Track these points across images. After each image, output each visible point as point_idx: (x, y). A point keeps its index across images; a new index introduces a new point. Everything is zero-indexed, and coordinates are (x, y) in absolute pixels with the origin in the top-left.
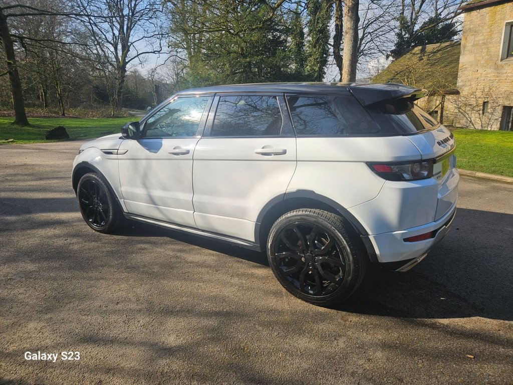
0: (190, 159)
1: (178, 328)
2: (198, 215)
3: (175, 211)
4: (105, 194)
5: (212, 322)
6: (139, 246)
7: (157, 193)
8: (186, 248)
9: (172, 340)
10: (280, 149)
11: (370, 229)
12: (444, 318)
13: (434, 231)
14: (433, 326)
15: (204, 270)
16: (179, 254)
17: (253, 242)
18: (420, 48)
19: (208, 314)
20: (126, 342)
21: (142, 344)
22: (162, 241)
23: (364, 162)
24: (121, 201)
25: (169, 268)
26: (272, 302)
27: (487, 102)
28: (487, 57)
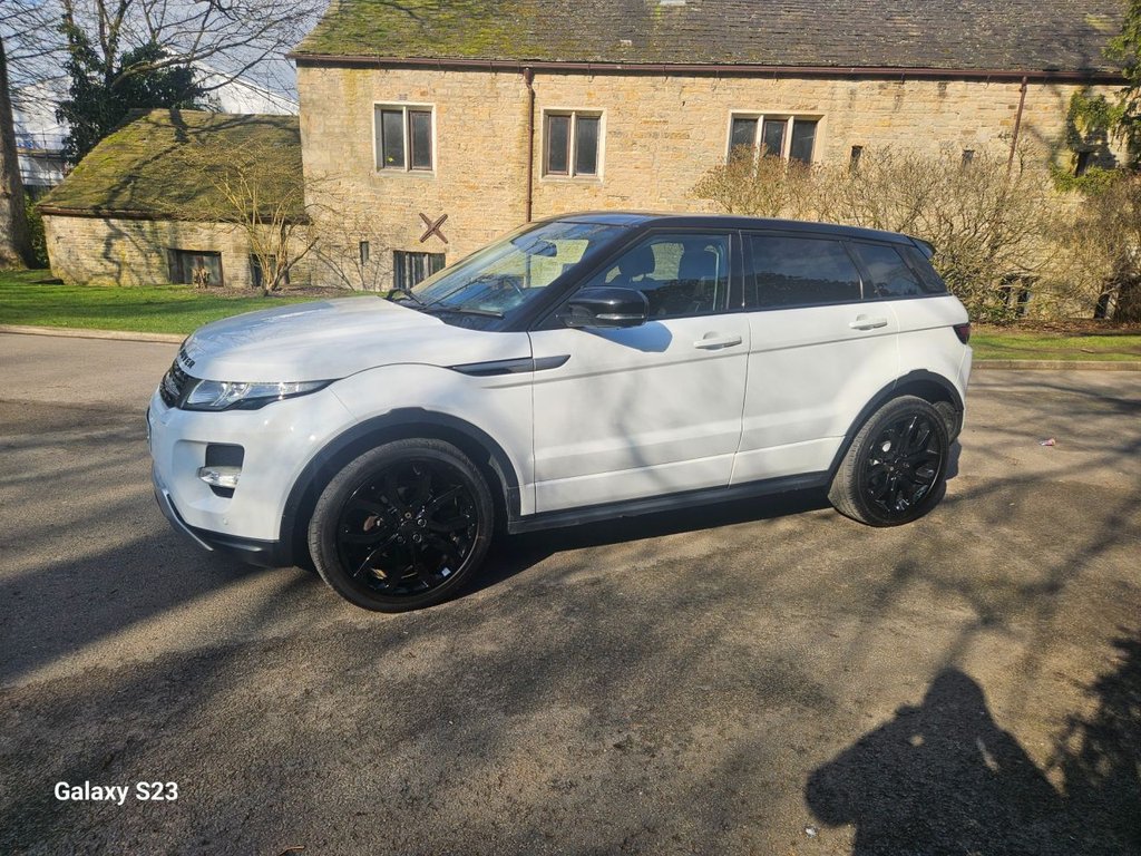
2: (746, 456)
17: (825, 472)
23: (952, 326)
24: (526, 489)
27: (367, 242)
28: (352, 160)
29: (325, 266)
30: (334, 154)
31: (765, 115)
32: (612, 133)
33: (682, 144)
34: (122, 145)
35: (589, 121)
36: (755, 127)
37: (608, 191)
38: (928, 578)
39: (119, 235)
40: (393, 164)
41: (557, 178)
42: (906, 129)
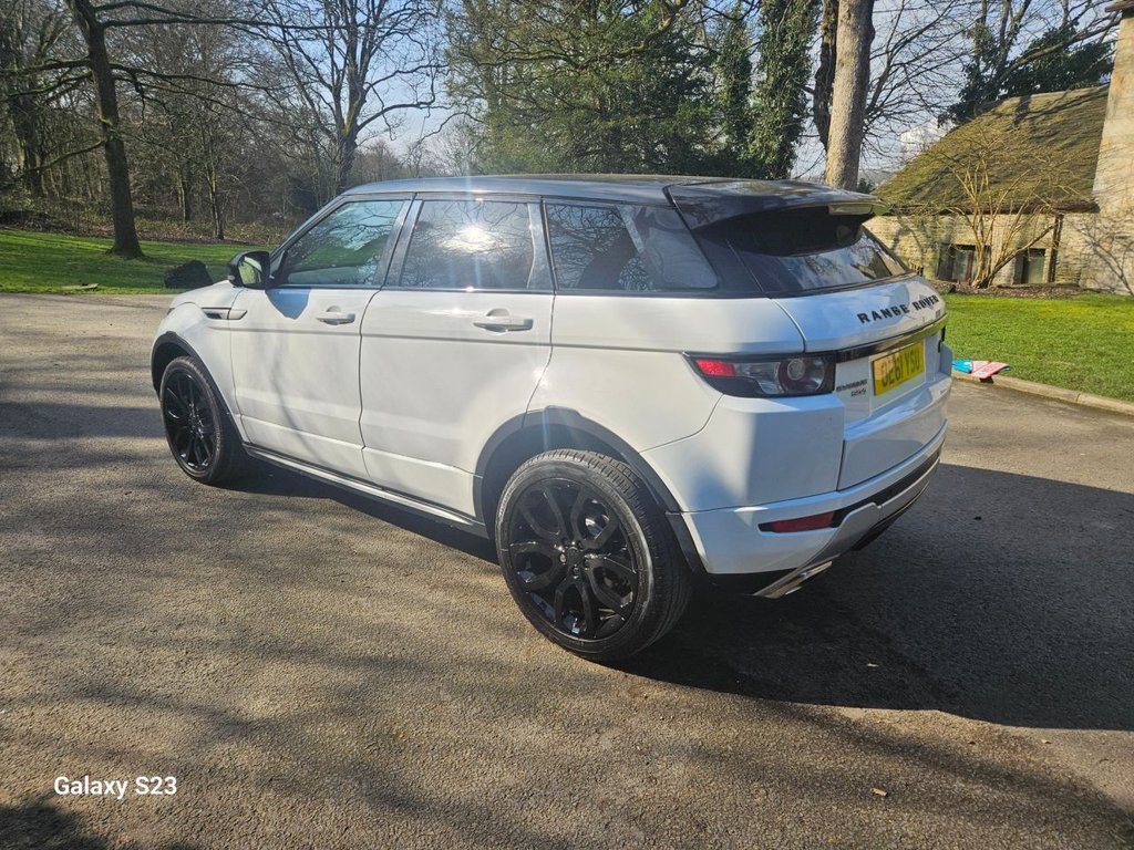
0: (355, 334)
1: (279, 684)
2: (372, 454)
3: (331, 443)
4: (207, 402)
5: (354, 678)
6: (268, 514)
7: (297, 404)
8: (359, 525)
9: (257, 707)
10: (519, 317)
11: (685, 500)
12: (855, 706)
13: (843, 509)
14: (823, 722)
15: (379, 572)
16: (341, 536)
17: (473, 518)
18: (1016, 100)
19: (350, 662)
20: (168, 704)
21: (195, 709)
22: (318, 508)
23: (680, 352)
24: (237, 418)
25: (310, 564)
26: (497, 648)
29: (1101, 262)
39: (905, 231)
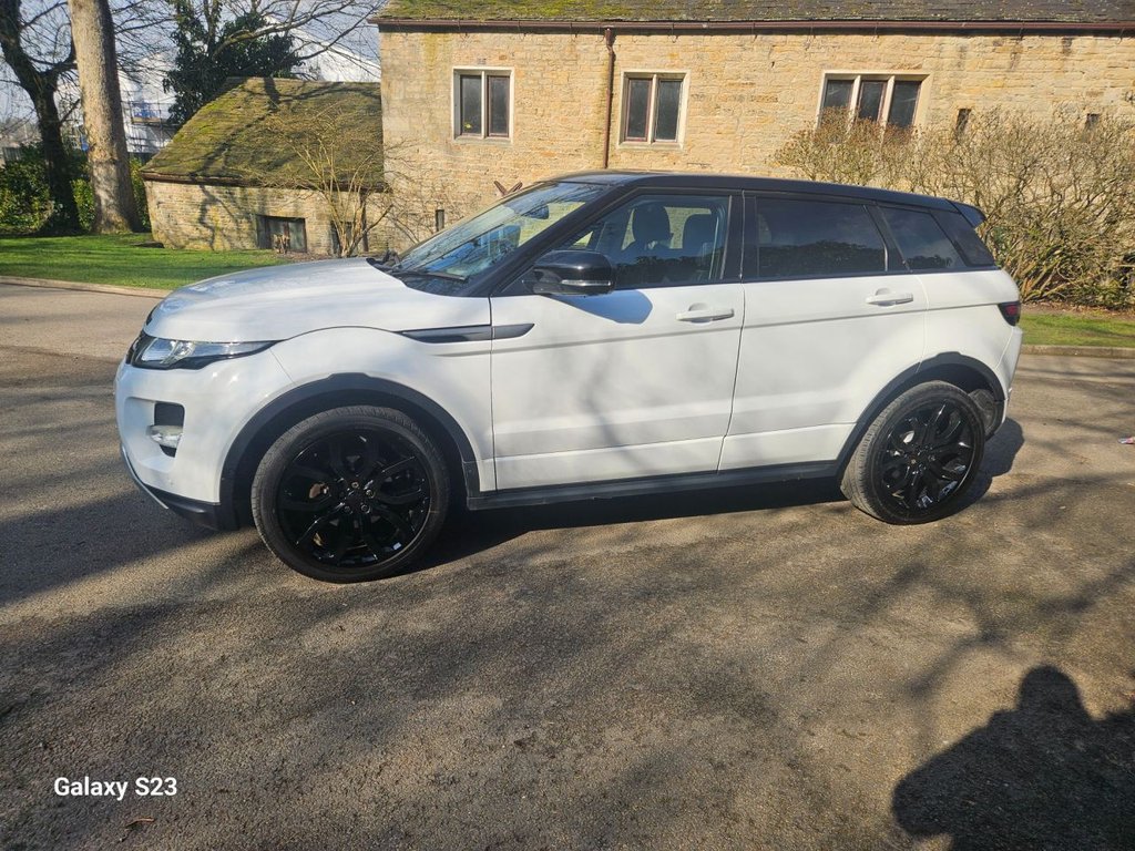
0: (735, 328)
2: (736, 440)
18: (261, 81)
23: (997, 304)
24: (486, 465)
27: (443, 211)
28: (430, 126)
29: (402, 234)
30: (413, 120)
31: (863, 75)
32: (695, 97)
33: (768, 107)
34: (219, 113)
35: (671, 83)
36: (850, 89)
37: (690, 158)
38: (933, 584)
39: (213, 201)
40: (470, 131)
41: (636, 144)
42: (1021, 90)
